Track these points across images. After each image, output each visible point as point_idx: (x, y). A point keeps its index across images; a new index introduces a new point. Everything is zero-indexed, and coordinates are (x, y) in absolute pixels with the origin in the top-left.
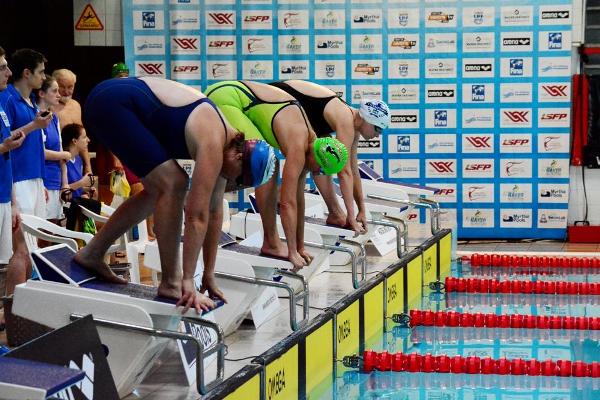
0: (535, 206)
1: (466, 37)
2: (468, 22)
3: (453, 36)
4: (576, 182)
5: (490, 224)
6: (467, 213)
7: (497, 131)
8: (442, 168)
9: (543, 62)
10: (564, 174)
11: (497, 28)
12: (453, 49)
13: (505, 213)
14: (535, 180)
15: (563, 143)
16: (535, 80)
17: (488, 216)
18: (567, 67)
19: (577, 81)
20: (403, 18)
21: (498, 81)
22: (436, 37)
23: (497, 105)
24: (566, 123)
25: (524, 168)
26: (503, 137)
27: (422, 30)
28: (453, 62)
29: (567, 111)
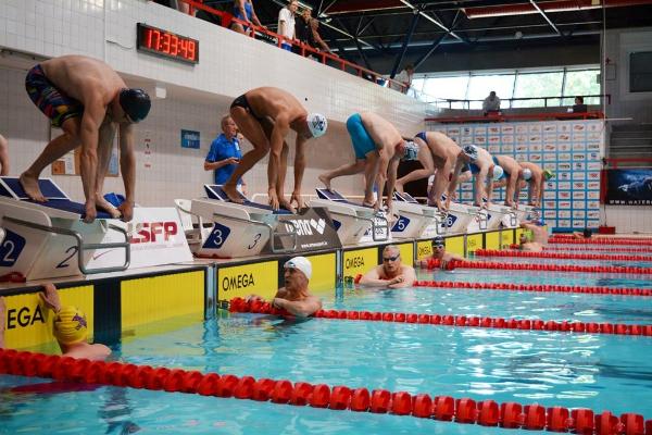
0: (586, 219)
1: (560, 155)
2: (560, 149)
3: (554, 155)
4: (602, 210)
5: (569, 226)
6: (560, 222)
7: (572, 191)
8: (550, 204)
9: (589, 164)
10: (598, 207)
11: (571, 152)
12: (554, 159)
13: (574, 222)
14: (586, 210)
15: (597, 195)
16: (586, 171)
17: (568, 222)
18: (599, 166)
19: (603, 172)
20: (536, 148)
21: (572, 172)
22: (548, 155)
23: (572, 181)
24: (598, 187)
25: (582, 205)
26: (574, 193)
27: (543, 152)
28: (554, 164)
29: (598, 183)
